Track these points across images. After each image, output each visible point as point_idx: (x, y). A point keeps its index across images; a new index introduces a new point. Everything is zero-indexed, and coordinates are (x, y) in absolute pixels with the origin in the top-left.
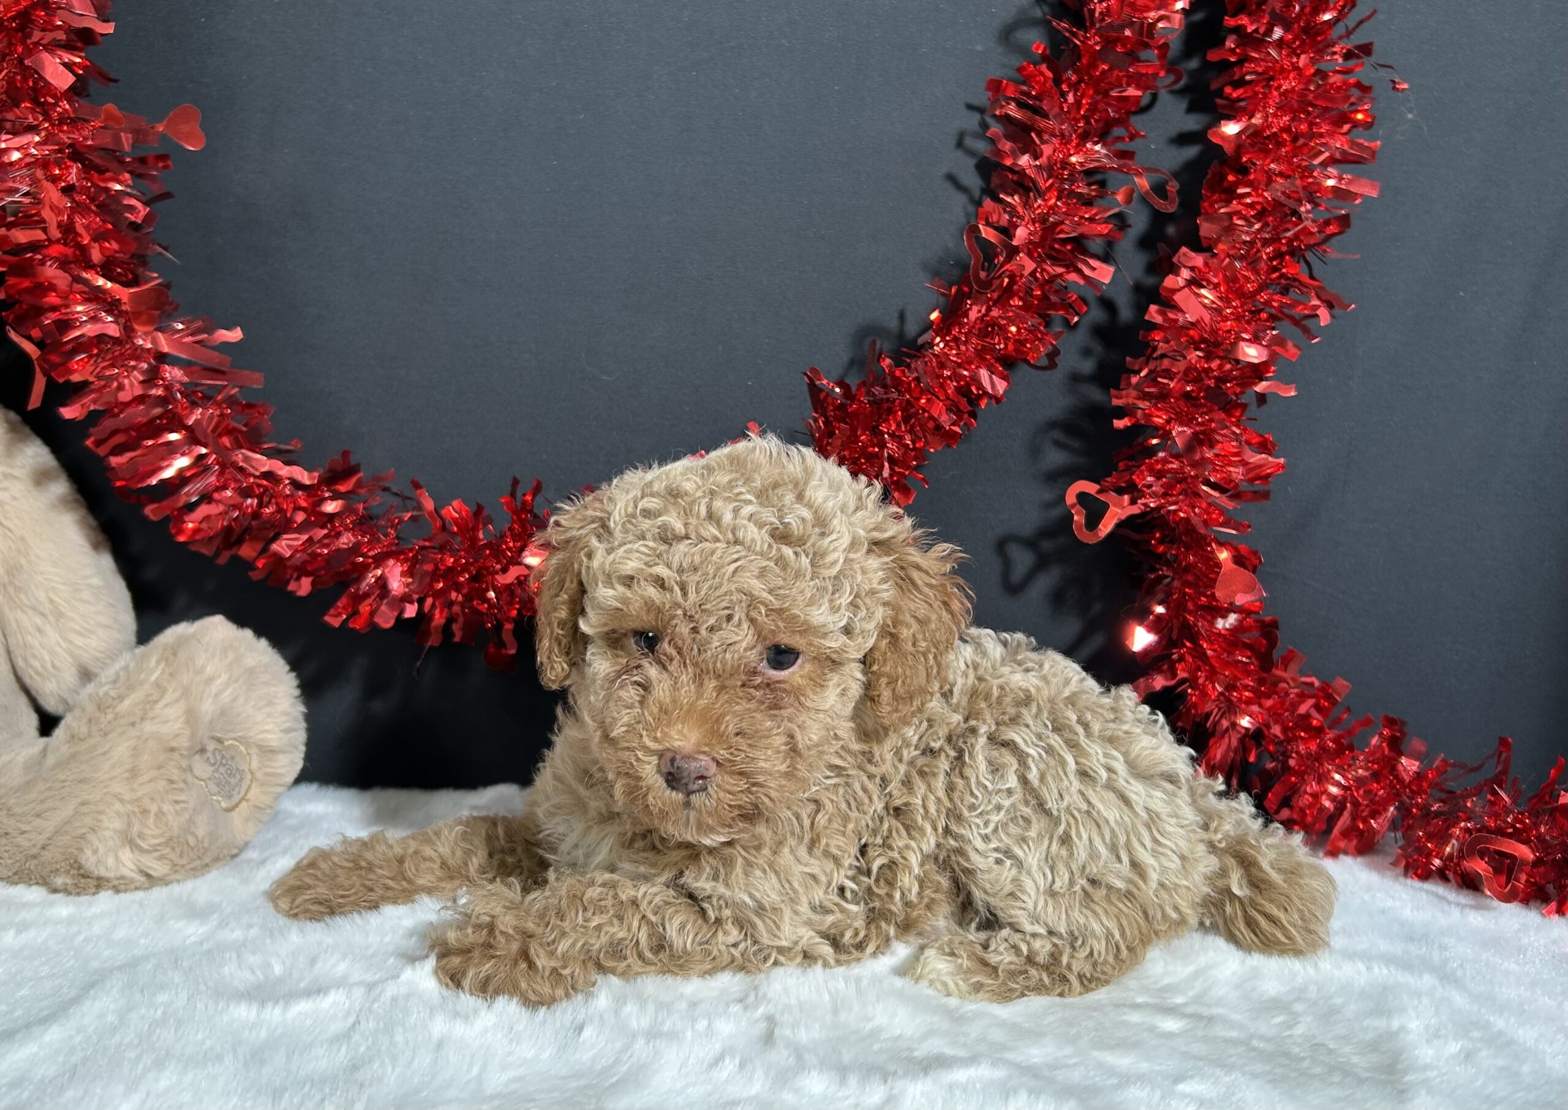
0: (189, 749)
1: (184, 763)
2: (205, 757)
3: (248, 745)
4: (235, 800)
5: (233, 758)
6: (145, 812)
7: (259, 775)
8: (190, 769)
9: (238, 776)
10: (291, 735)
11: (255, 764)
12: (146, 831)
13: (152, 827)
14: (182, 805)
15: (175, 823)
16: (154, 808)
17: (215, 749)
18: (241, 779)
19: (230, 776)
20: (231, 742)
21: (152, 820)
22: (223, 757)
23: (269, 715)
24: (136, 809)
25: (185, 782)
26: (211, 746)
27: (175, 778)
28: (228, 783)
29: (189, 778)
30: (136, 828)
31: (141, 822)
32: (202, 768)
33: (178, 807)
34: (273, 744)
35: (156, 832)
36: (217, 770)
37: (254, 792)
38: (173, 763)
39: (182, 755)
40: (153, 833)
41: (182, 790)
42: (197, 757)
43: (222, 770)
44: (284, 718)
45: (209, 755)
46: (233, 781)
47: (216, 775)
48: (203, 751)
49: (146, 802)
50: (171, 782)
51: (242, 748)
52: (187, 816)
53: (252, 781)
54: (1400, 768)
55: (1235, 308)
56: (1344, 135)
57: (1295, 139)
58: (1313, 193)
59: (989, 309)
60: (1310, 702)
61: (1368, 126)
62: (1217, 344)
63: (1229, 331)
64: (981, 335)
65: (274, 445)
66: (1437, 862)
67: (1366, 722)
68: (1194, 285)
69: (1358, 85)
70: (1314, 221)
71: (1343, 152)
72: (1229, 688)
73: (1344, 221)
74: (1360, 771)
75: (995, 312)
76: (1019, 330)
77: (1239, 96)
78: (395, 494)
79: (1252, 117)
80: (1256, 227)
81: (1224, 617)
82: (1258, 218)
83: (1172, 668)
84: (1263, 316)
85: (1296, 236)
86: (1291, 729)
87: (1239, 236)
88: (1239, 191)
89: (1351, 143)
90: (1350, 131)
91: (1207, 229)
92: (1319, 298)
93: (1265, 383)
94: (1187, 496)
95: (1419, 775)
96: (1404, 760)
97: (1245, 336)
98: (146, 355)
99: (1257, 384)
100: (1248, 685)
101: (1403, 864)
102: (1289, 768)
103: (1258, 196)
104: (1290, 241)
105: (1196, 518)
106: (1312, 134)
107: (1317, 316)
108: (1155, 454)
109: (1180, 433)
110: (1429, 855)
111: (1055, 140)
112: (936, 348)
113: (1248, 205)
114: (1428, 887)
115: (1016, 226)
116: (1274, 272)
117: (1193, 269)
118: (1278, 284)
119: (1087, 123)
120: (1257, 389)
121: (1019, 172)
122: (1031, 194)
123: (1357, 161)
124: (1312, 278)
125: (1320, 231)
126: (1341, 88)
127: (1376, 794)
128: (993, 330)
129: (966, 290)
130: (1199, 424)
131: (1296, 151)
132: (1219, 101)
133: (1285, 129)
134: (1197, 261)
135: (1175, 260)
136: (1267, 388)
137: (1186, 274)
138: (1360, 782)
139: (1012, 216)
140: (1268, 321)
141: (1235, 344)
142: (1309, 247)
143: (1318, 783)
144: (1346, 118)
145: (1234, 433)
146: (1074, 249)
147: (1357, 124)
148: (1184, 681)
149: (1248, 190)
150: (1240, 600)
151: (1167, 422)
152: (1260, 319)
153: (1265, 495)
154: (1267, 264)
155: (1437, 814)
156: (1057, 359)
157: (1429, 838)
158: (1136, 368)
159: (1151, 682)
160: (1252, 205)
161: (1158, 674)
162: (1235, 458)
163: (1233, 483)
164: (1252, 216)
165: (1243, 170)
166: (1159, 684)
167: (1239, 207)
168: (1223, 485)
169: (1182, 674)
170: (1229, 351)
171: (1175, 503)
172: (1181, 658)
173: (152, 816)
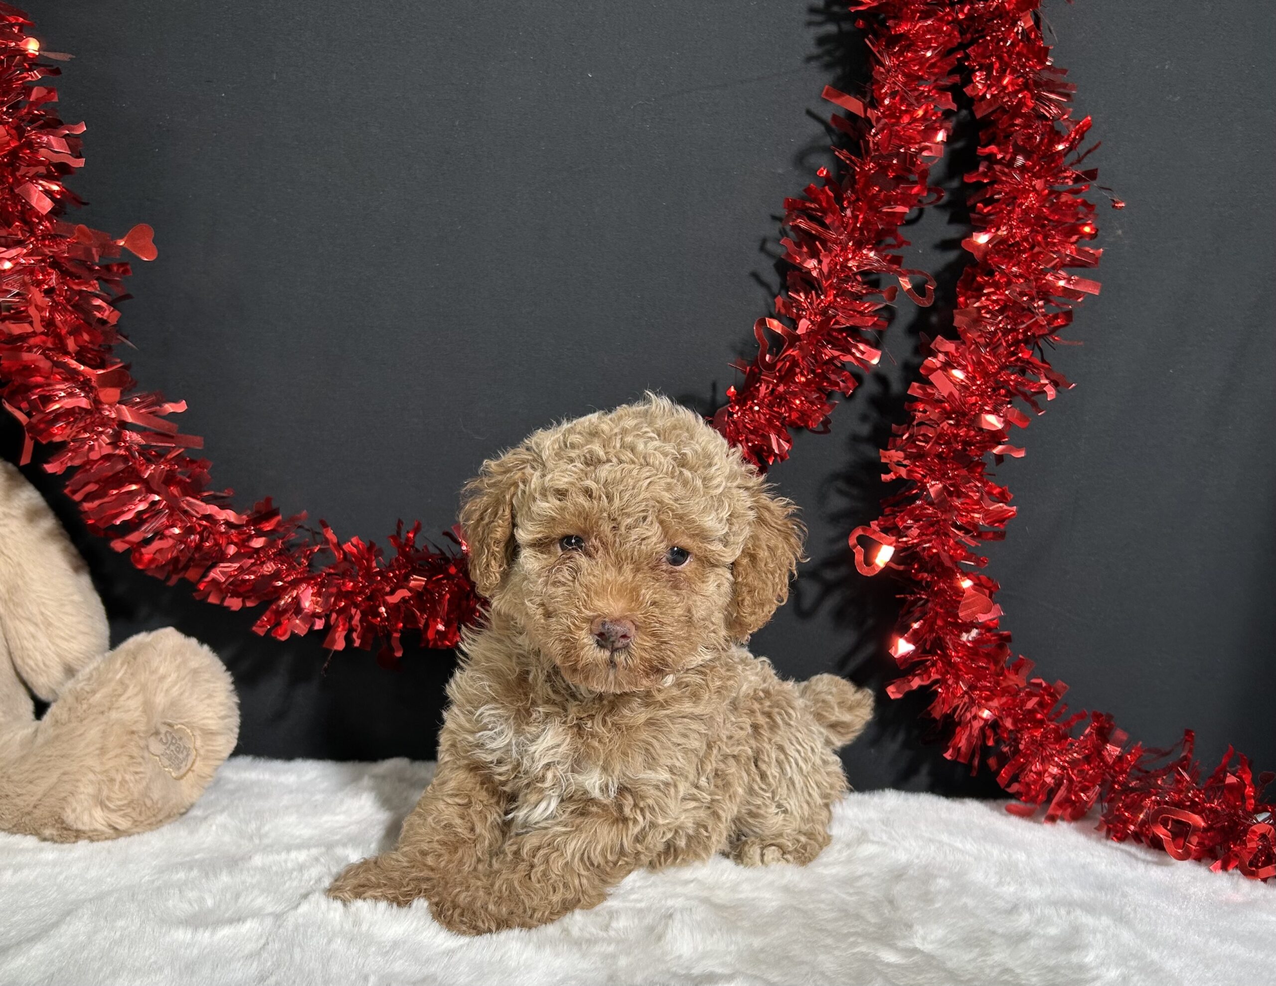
0: (146, 732)
1: (142, 743)
2: (159, 738)
3: (193, 728)
4: (183, 771)
5: (181, 739)
7: (202, 752)
8: (147, 747)
9: (185, 753)
10: (226, 721)
11: (199, 743)
14: (141, 775)
15: (136, 789)
16: (119, 778)
17: (167, 732)
18: (188, 755)
19: (178, 752)
20: (179, 726)
21: (117, 787)
22: (173, 738)
23: (209, 706)
24: (105, 779)
25: (143, 757)
26: (163, 729)
28: (177, 758)
29: (146, 754)
32: (156, 747)
33: (137, 777)
34: (213, 728)
36: (168, 748)
38: (132, 743)
39: (140, 737)
41: (140, 764)
42: (153, 738)
43: (172, 748)
44: (221, 708)
45: (162, 736)
46: (181, 756)
47: (168, 752)
48: (157, 733)
49: (113, 774)
50: (132, 757)
51: (189, 731)
52: (144, 783)
53: (196, 756)
54: (1105, 753)
55: (979, 385)
56: (1073, 243)
57: (1032, 247)
58: (1045, 293)
59: (777, 385)
60: (1035, 700)
61: (1092, 236)
62: (964, 414)
63: (974, 404)
64: (770, 406)
65: (212, 493)
66: (1132, 827)
67: (1082, 716)
68: (948, 366)
69: (1085, 203)
70: (1044, 315)
71: (1073, 259)
72: (972, 687)
73: (1069, 315)
74: (1075, 755)
75: (781, 388)
76: (801, 401)
77: (988, 211)
78: (308, 530)
79: (998, 229)
80: (1000, 318)
81: (968, 631)
82: (1001, 311)
83: (927, 671)
84: (1003, 391)
85: (1028, 328)
86: (1021, 720)
87: (985, 326)
88: (985, 291)
89: (1079, 251)
90: (1077, 240)
91: (959, 321)
92: (1047, 378)
93: (1000, 447)
94: (938, 535)
95: (1120, 759)
96: (1109, 747)
97: (987, 408)
98: (111, 423)
99: (994, 448)
100: (986, 686)
101: (1105, 828)
102: (1019, 750)
103: (1001, 294)
104: (1025, 331)
105: (945, 554)
106: (1047, 244)
107: (1045, 392)
108: (914, 502)
109: (934, 487)
110: (1126, 822)
111: (835, 247)
112: (735, 416)
113: (994, 301)
114: (1124, 846)
115: (800, 317)
116: (1012, 356)
117: (946, 354)
118: (1016, 366)
119: (862, 234)
120: (995, 451)
121: (806, 272)
122: (813, 292)
123: (1083, 265)
124: (1043, 361)
125: (1049, 324)
126: (1072, 205)
127: (1087, 773)
128: (781, 401)
129: (756, 370)
130: (949, 478)
131: (1034, 258)
132: (972, 215)
133: (1025, 239)
134: (950, 347)
135: (932, 346)
136: (1003, 450)
137: (941, 357)
138: (1074, 763)
139: (798, 310)
140: (1005, 396)
141: (978, 416)
142: (1041, 336)
143: (1042, 764)
144: (1075, 229)
145: (976, 486)
146: (848, 335)
147: (1083, 235)
148: (936, 682)
149: (992, 290)
150: (982, 618)
151: (924, 476)
152: (999, 394)
153: (1001, 535)
154: (1006, 349)
155: (1133, 790)
156: (830, 426)
157: (1127, 809)
158: (900, 433)
159: (909, 682)
160: (997, 302)
161: (914, 676)
162: (976, 506)
163: (975, 526)
164: (997, 311)
165: (991, 272)
166: (916, 683)
167: (987, 303)
168: (967, 527)
169: (935, 676)
170: (973, 421)
171: (929, 541)
172: (934, 664)
173: (117, 784)
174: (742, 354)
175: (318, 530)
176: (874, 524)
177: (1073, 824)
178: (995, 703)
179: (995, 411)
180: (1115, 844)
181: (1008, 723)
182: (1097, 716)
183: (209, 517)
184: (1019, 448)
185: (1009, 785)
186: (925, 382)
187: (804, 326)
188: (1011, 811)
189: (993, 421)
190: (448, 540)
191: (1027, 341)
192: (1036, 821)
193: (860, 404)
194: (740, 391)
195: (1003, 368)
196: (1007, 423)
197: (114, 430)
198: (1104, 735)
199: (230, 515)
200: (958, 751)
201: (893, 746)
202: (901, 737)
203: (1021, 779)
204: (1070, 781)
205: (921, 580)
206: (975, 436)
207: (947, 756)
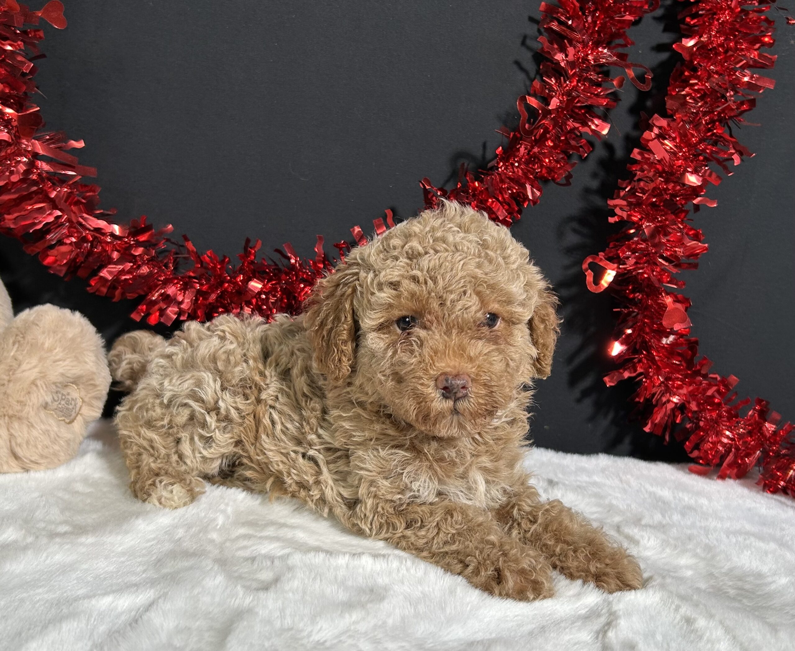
54: (764, 429)
55: (684, 152)
56: (756, 50)
57: (726, 52)
58: (735, 85)
59: (532, 147)
60: (715, 388)
61: (770, 45)
62: (672, 174)
63: (680, 166)
64: (527, 163)
65: (102, 211)
66: (782, 483)
67: (747, 402)
68: (661, 136)
69: (767, 20)
70: (734, 102)
71: (755, 61)
72: (667, 379)
73: (752, 103)
74: (741, 430)
75: (536, 150)
76: (550, 161)
77: (694, 23)
78: (173, 243)
79: (701, 36)
80: (700, 104)
81: (667, 337)
82: (702, 98)
83: (634, 367)
84: (701, 158)
85: (723, 111)
86: (703, 404)
87: (690, 109)
88: (691, 82)
89: (760, 56)
90: (759, 48)
91: (670, 104)
92: (734, 149)
93: (699, 199)
94: (649, 264)
95: (775, 433)
96: (767, 424)
97: (689, 170)
98: (26, 154)
99: (694, 199)
100: (679, 378)
101: (762, 484)
102: (700, 427)
103: (703, 85)
104: (719, 113)
105: (654, 278)
106: (737, 49)
107: (733, 159)
108: (632, 239)
109: (647, 226)
110: (778, 479)
111: (579, 45)
112: (500, 170)
113: (696, 91)
114: (775, 497)
115: (552, 97)
116: (709, 132)
117: (660, 128)
118: (711, 139)
119: (599, 35)
120: (695, 202)
121: (556, 63)
122: (562, 78)
123: (763, 66)
124: (731, 136)
125: (737, 109)
126: (756, 21)
127: (749, 444)
128: (534, 160)
129: (519, 135)
130: (659, 222)
131: (726, 59)
132: (682, 26)
133: (721, 45)
134: (663, 122)
135: (650, 122)
136: (701, 201)
137: (656, 131)
138: (741, 436)
139: (550, 91)
140: (703, 161)
141: (683, 174)
142: (731, 118)
143: (716, 436)
144: (757, 40)
145: (679, 228)
146: (586, 112)
147: (764, 44)
148: (641, 374)
149: (696, 81)
150: (677, 327)
151: (641, 220)
152: (699, 160)
153: (695, 266)
154: (705, 127)
155: (785, 455)
156: (571, 180)
157: (778, 469)
158: (624, 186)
159: (622, 373)
160: (698, 91)
161: (625, 370)
162: (680, 242)
163: (677, 258)
164: (698, 97)
165: (694, 69)
166: (626, 375)
167: (691, 91)
168: (671, 258)
169: (640, 370)
170: (679, 179)
171: (642, 268)
172: (640, 361)
174: (505, 123)
175: (180, 243)
176: (601, 254)
177: (737, 481)
178: (684, 391)
179: (695, 172)
180: (770, 495)
181: (693, 406)
182: (759, 401)
183: (98, 230)
184: (713, 199)
185: (691, 452)
186: (645, 149)
187: (554, 103)
188: (692, 471)
189: (693, 180)
190: (278, 255)
191: (720, 120)
192: (710, 478)
193: (591, 165)
194: (505, 151)
195: (701, 141)
196: (705, 182)
197: (29, 159)
198: (763, 415)
199: (116, 229)
200: (654, 425)
201: (605, 422)
202: (611, 416)
203: (701, 447)
204: (737, 449)
205: (634, 298)
206: (680, 190)
207: (647, 429)
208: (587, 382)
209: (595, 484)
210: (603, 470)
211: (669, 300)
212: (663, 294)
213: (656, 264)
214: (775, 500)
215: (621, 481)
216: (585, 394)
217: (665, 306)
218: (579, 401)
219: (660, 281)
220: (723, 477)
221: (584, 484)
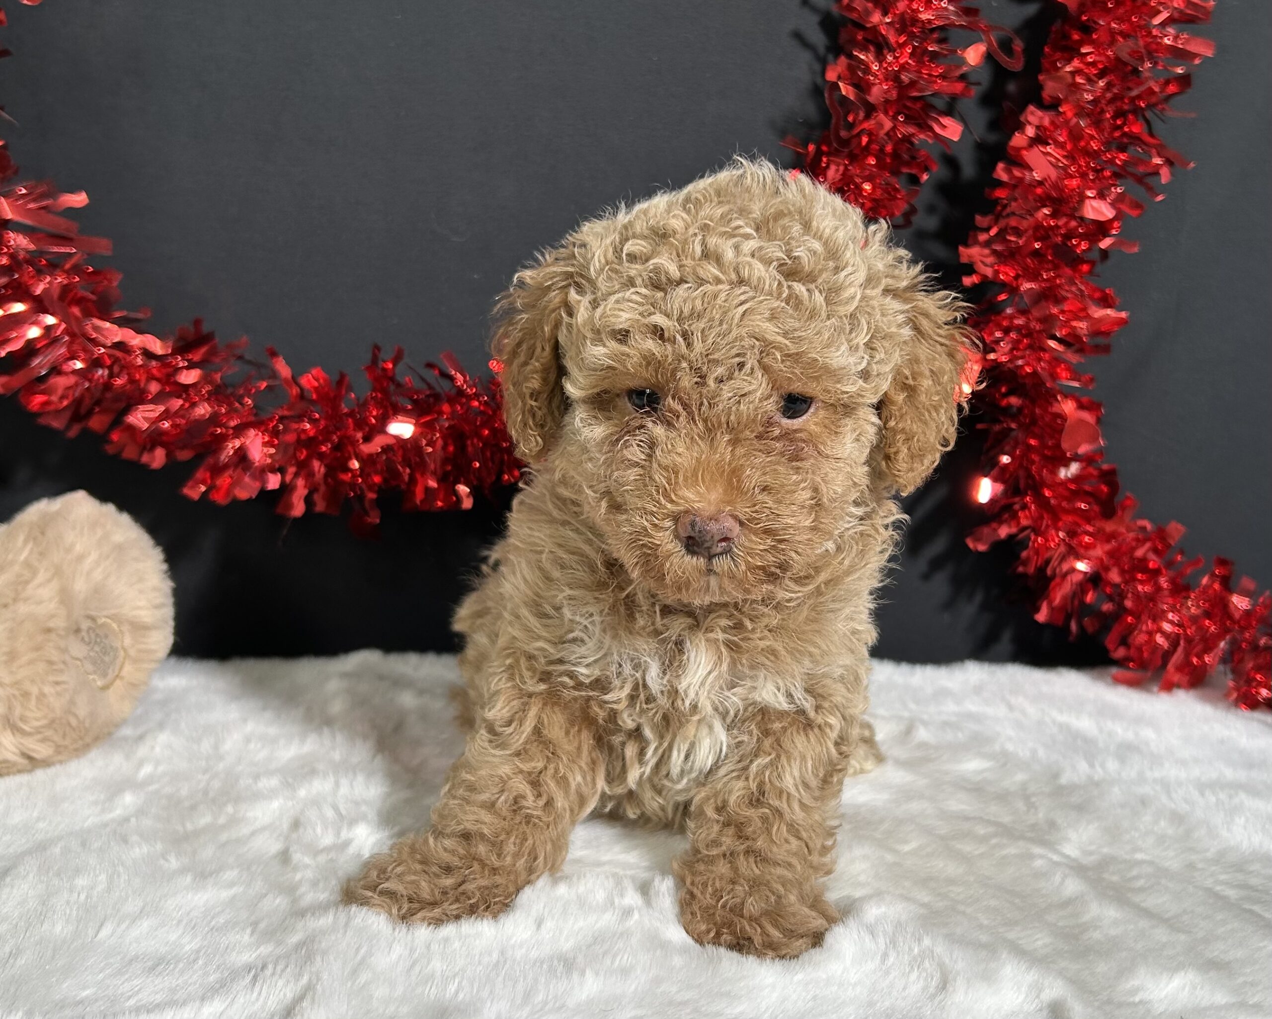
0: (65, 628)
1: (61, 643)
2: (80, 636)
3: (120, 621)
4: (111, 676)
5: (106, 635)
6: (26, 695)
7: (132, 652)
8: (67, 649)
9: (112, 654)
10: (160, 610)
11: (128, 641)
12: (28, 714)
13: (34, 709)
15: (57, 704)
16: (35, 690)
17: (90, 628)
18: (115, 657)
19: (104, 654)
20: (103, 620)
21: (33, 702)
22: (97, 634)
23: (140, 592)
24: (17, 693)
25: (64, 663)
26: (85, 625)
27: (55, 659)
28: (103, 661)
29: (67, 658)
30: (18, 711)
31: (22, 705)
32: (78, 649)
33: (58, 688)
34: (146, 619)
35: (39, 714)
36: (92, 648)
37: (128, 669)
38: (51, 644)
39: (59, 635)
40: (36, 717)
41: (61, 671)
42: (73, 636)
43: (97, 648)
44: (154, 594)
45: (84, 634)
46: (107, 659)
47: (92, 654)
48: (78, 631)
49: (27, 686)
50: (51, 663)
51: (115, 626)
53: (124, 658)
54: (1231, 605)
60: (1147, 545)
63: (1074, 189)
65: (126, 313)
66: (1265, 692)
67: (1199, 562)
68: (1040, 141)
72: (1071, 534)
75: (853, 172)
78: (250, 362)
81: (1066, 466)
82: (1100, 76)
83: (1014, 517)
84: (1107, 174)
86: (1129, 571)
87: (1082, 94)
91: (1048, 87)
92: (1161, 157)
93: (1108, 240)
94: (1033, 350)
95: (1248, 612)
96: (1235, 597)
97: (1090, 193)
99: (1101, 241)
101: (1234, 695)
102: (1125, 608)
105: (1043, 372)
107: (1159, 173)
108: (1003, 310)
109: (1029, 289)
110: (1258, 686)
114: (1256, 714)
116: (1116, 131)
117: (1037, 127)
120: (1101, 245)
121: (871, 29)
123: (1193, 20)
124: (1152, 135)
125: (1161, 91)
127: (1208, 631)
130: (1044, 280)
134: (1043, 118)
135: (1018, 116)
136: (1111, 244)
137: (1030, 131)
138: (1193, 619)
139: (865, 74)
141: (1080, 202)
142: (1150, 106)
143: (1154, 621)
145: (1079, 289)
146: (924, 106)
148: (1026, 528)
149: (1091, 49)
150: (1084, 449)
151: (1016, 278)
153: (1105, 349)
157: (1258, 669)
158: (984, 226)
159: (995, 530)
160: (1093, 64)
161: (1001, 523)
162: (1082, 314)
163: (1078, 338)
164: (1095, 75)
165: (1087, 29)
166: (1004, 532)
167: (1081, 65)
168: (1068, 339)
169: (1024, 522)
170: (1075, 209)
171: (1022, 357)
172: (1024, 507)
173: (33, 698)
175: (261, 362)
177: (1193, 692)
178: (1096, 550)
179: (1100, 196)
180: (1246, 712)
181: (1114, 576)
182: (1223, 562)
183: (120, 346)
184: (1133, 241)
185: (1115, 650)
186: (1015, 162)
188: (1117, 680)
189: (1099, 209)
192: (1148, 691)
196: (1118, 210)
198: (1228, 582)
200: (1052, 609)
201: (969, 609)
202: (979, 598)
203: (1130, 640)
204: (1189, 641)
205: (1010, 406)
206: (1076, 228)
207: (1042, 616)
208: (938, 546)
209: (971, 716)
210: (978, 690)
211: (1068, 407)
212: (1059, 398)
213: (1044, 349)
214: (1259, 721)
215: (1011, 708)
216: (936, 565)
217: (1063, 417)
218: (926, 577)
219: (1054, 377)
220: (1168, 687)
221: (954, 719)
